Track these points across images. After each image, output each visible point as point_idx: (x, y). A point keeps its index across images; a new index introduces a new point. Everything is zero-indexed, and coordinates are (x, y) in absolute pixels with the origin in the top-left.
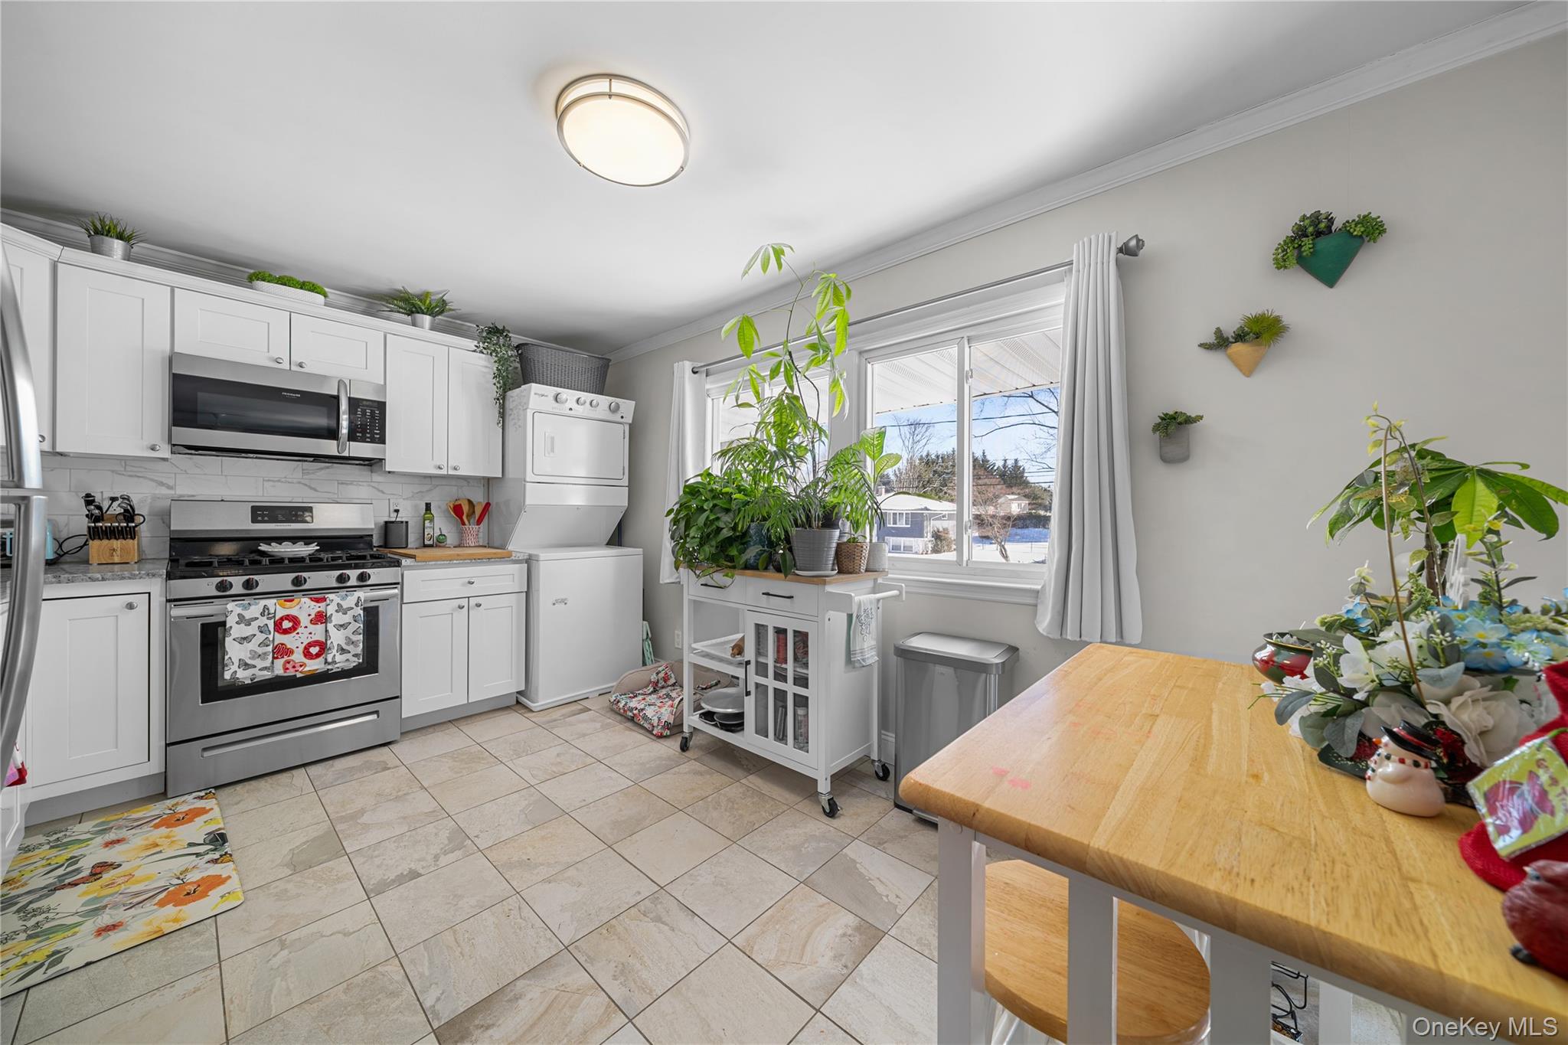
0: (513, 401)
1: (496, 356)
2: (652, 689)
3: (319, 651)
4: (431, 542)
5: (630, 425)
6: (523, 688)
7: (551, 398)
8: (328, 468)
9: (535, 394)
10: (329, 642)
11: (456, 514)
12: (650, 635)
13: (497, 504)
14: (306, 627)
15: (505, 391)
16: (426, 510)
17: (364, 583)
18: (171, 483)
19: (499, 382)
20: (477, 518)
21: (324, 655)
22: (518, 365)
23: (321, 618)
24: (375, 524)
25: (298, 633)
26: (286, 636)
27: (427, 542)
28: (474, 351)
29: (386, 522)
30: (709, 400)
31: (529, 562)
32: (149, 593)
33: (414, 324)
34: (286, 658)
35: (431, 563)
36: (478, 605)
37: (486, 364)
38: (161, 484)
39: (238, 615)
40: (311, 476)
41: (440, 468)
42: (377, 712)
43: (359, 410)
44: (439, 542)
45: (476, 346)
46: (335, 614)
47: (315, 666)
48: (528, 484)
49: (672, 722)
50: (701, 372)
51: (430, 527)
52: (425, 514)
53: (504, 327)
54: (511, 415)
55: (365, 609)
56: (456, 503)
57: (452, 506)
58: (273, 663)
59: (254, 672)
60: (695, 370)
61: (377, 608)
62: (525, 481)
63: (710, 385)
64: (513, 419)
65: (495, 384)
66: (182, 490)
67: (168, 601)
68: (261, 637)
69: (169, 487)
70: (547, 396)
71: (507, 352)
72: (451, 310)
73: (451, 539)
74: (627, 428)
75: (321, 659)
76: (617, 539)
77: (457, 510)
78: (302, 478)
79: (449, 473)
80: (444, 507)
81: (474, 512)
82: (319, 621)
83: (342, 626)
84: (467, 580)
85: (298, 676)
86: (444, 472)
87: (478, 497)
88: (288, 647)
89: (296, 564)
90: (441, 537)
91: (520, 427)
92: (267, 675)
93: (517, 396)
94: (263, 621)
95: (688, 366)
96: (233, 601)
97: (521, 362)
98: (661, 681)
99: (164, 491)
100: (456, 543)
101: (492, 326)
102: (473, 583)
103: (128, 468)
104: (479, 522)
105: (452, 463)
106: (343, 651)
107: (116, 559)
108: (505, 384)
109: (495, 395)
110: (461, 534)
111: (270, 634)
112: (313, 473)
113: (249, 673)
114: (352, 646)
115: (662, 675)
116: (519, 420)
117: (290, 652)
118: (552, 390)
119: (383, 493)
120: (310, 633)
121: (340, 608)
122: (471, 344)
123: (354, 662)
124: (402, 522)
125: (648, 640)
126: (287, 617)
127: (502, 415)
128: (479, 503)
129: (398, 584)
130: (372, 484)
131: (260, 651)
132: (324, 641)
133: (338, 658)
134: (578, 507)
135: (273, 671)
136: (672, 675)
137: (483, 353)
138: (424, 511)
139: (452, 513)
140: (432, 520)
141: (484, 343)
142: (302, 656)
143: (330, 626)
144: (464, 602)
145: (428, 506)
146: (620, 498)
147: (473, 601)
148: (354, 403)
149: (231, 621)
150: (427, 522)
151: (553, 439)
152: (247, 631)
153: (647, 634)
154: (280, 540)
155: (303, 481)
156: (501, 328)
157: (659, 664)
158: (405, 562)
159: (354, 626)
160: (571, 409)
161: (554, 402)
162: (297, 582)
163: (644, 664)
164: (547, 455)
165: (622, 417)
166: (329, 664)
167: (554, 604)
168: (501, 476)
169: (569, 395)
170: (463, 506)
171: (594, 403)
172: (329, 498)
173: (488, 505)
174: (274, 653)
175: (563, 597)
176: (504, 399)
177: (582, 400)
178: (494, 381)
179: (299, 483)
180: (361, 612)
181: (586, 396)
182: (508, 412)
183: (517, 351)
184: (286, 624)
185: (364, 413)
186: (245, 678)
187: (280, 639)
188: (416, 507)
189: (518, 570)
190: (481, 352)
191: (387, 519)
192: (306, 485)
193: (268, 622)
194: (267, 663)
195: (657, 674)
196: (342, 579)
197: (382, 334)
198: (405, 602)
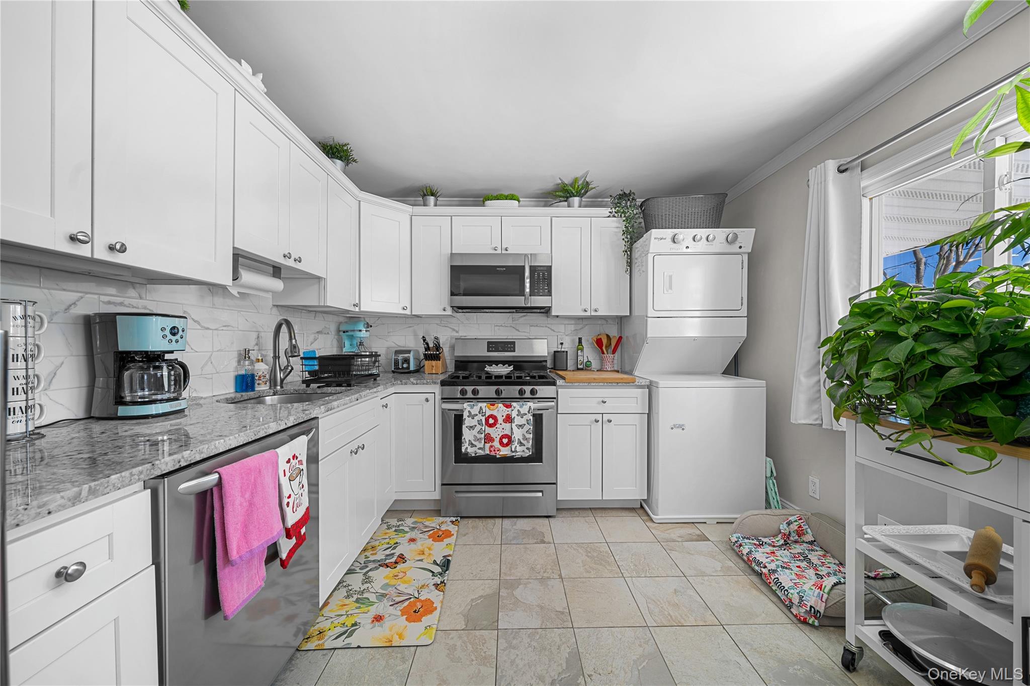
0: (638, 251)
1: (625, 216)
2: (782, 542)
3: (508, 442)
4: (581, 367)
5: (749, 254)
6: (646, 498)
7: (669, 240)
8: (524, 316)
9: (655, 238)
10: (513, 436)
11: (598, 346)
12: (775, 474)
13: (627, 337)
14: (501, 424)
15: (632, 244)
16: (579, 343)
17: (534, 397)
18: (456, 329)
19: (627, 238)
20: (613, 348)
21: (510, 445)
22: (642, 220)
23: (509, 419)
24: (548, 353)
25: (496, 428)
26: (491, 428)
27: (580, 367)
28: (609, 217)
29: (555, 352)
30: (866, 202)
31: (650, 387)
32: (435, 393)
33: (569, 206)
34: (490, 444)
35: (576, 384)
36: (610, 421)
37: (617, 225)
38: (454, 330)
39: (469, 411)
40: (516, 322)
41: (585, 311)
42: (541, 491)
43: (536, 274)
44: (587, 367)
45: (610, 212)
46: (516, 417)
47: (505, 452)
48: (649, 319)
49: (822, 611)
50: (853, 168)
51: (581, 356)
52: (578, 346)
53: (631, 191)
54: (636, 263)
55: (534, 415)
56: (599, 337)
57: (595, 340)
58: (484, 445)
59: (476, 450)
60: (842, 168)
61: (541, 415)
62: (647, 317)
63: (867, 181)
64: (638, 266)
65: (623, 239)
66: (462, 334)
67: (442, 399)
68: (478, 427)
69: (457, 332)
70: (665, 239)
71: (633, 211)
72: (592, 189)
73: (595, 365)
74: (746, 257)
75: (509, 448)
76: (734, 368)
77: (599, 342)
78: (512, 324)
79: (592, 314)
80: (591, 340)
81: (611, 344)
82: (507, 421)
83: (520, 426)
84: (601, 399)
85: (497, 457)
86: (588, 314)
87: (614, 333)
88: (492, 436)
89: (498, 381)
90: (588, 363)
91: (643, 271)
92: (481, 452)
93: (640, 246)
94: (480, 417)
95: (831, 165)
96: (468, 402)
97: (644, 218)
98: (793, 534)
99: (455, 334)
100: (599, 368)
101: (621, 193)
102: (605, 402)
103: (442, 322)
104: (614, 352)
105: (593, 307)
106: (521, 444)
107: (434, 372)
108: (631, 238)
109: (624, 248)
110: (602, 360)
111: (483, 426)
112: (517, 320)
113: (474, 449)
114: (526, 441)
115: (794, 527)
116: (642, 265)
117: (492, 440)
118: (669, 233)
119: (554, 331)
120: (503, 429)
121: (519, 414)
122: (606, 211)
123: (528, 453)
124: (564, 352)
125: (773, 478)
126: (491, 416)
127: (630, 264)
128: (614, 337)
129: (554, 398)
130: (548, 326)
131: (479, 436)
132: (510, 435)
133: (519, 448)
134: (694, 339)
135: (484, 451)
136: (809, 530)
137: (615, 217)
138: (578, 344)
139: (596, 345)
140: (582, 350)
141: (616, 208)
142: (498, 444)
143: (514, 425)
144: (599, 417)
145: (580, 339)
146: (740, 329)
147: (606, 417)
148: (533, 269)
149: (466, 414)
150: (579, 351)
151: (671, 277)
152: (474, 422)
153: (772, 472)
154: (497, 363)
155: (512, 325)
156: (627, 192)
157: (791, 511)
158: (560, 382)
159: (527, 427)
160: (687, 247)
161: (672, 243)
162: (497, 392)
163: (768, 505)
164: (665, 292)
165: (740, 247)
166: (513, 452)
167: (672, 428)
168: (629, 315)
169: (685, 234)
170: (603, 339)
171: (711, 238)
172: (525, 336)
173: (620, 338)
174: (485, 439)
175: (681, 423)
176: (631, 251)
177: (698, 237)
178: (623, 237)
179: (511, 326)
180: (531, 418)
181: (702, 232)
182: (634, 261)
183: (641, 209)
184: (491, 421)
185: (539, 275)
186: (472, 453)
187: (489, 430)
188: (573, 341)
189: (640, 394)
190: (614, 216)
191: (556, 349)
192: (514, 328)
193: (482, 418)
194: (482, 446)
195: (789, 524)
196: (521, 392)
197: (550, 217)
198: (559, 412)
